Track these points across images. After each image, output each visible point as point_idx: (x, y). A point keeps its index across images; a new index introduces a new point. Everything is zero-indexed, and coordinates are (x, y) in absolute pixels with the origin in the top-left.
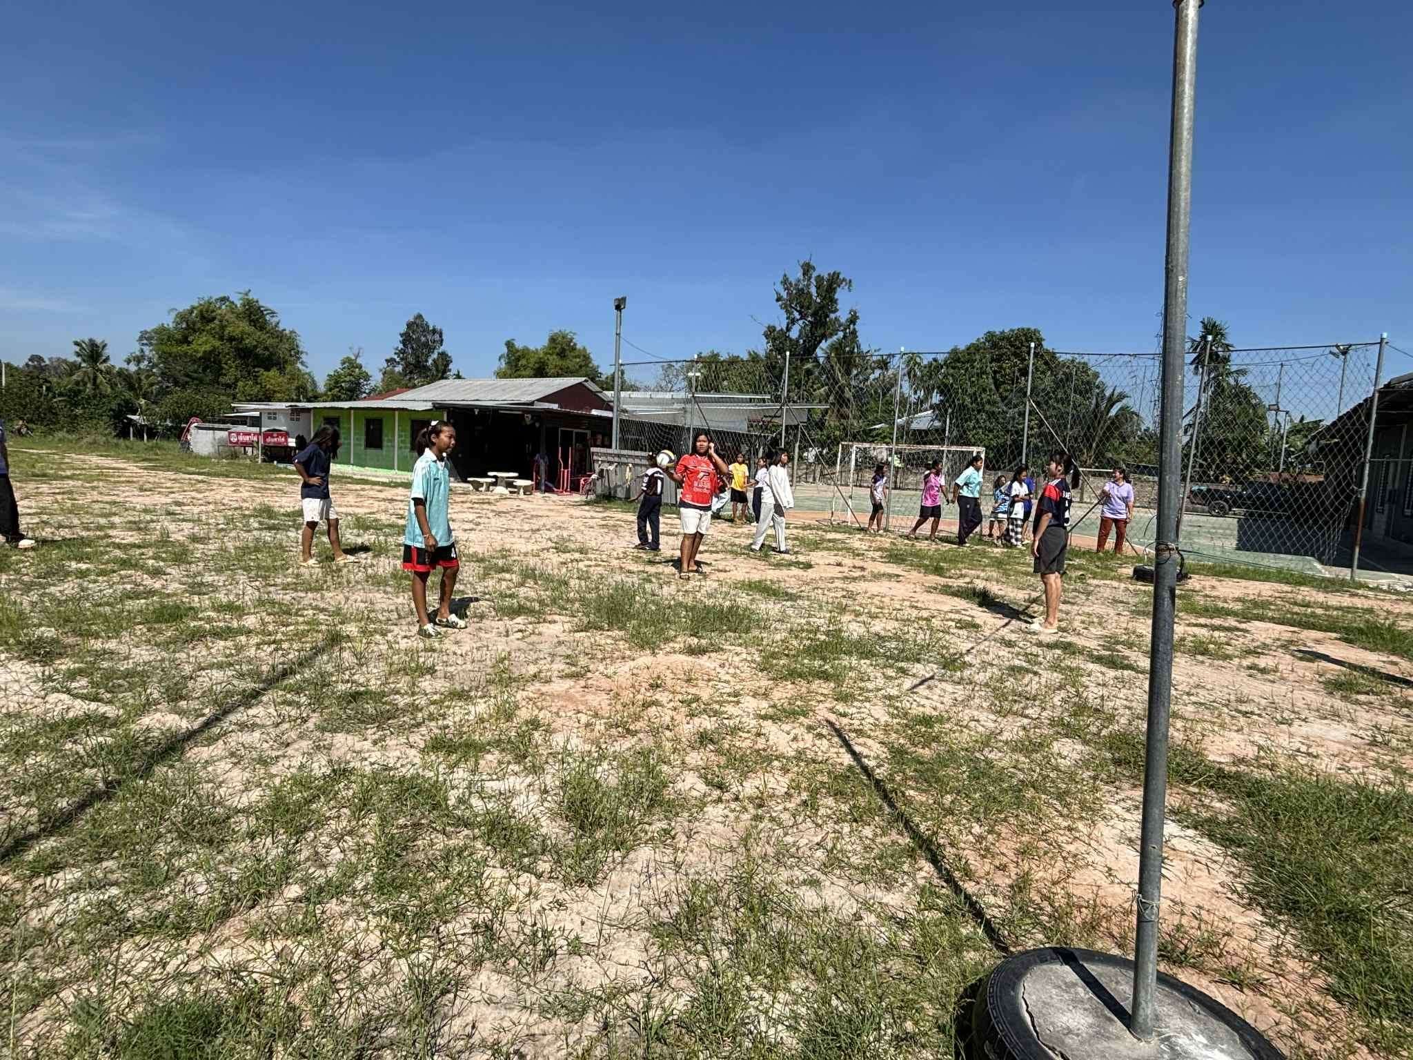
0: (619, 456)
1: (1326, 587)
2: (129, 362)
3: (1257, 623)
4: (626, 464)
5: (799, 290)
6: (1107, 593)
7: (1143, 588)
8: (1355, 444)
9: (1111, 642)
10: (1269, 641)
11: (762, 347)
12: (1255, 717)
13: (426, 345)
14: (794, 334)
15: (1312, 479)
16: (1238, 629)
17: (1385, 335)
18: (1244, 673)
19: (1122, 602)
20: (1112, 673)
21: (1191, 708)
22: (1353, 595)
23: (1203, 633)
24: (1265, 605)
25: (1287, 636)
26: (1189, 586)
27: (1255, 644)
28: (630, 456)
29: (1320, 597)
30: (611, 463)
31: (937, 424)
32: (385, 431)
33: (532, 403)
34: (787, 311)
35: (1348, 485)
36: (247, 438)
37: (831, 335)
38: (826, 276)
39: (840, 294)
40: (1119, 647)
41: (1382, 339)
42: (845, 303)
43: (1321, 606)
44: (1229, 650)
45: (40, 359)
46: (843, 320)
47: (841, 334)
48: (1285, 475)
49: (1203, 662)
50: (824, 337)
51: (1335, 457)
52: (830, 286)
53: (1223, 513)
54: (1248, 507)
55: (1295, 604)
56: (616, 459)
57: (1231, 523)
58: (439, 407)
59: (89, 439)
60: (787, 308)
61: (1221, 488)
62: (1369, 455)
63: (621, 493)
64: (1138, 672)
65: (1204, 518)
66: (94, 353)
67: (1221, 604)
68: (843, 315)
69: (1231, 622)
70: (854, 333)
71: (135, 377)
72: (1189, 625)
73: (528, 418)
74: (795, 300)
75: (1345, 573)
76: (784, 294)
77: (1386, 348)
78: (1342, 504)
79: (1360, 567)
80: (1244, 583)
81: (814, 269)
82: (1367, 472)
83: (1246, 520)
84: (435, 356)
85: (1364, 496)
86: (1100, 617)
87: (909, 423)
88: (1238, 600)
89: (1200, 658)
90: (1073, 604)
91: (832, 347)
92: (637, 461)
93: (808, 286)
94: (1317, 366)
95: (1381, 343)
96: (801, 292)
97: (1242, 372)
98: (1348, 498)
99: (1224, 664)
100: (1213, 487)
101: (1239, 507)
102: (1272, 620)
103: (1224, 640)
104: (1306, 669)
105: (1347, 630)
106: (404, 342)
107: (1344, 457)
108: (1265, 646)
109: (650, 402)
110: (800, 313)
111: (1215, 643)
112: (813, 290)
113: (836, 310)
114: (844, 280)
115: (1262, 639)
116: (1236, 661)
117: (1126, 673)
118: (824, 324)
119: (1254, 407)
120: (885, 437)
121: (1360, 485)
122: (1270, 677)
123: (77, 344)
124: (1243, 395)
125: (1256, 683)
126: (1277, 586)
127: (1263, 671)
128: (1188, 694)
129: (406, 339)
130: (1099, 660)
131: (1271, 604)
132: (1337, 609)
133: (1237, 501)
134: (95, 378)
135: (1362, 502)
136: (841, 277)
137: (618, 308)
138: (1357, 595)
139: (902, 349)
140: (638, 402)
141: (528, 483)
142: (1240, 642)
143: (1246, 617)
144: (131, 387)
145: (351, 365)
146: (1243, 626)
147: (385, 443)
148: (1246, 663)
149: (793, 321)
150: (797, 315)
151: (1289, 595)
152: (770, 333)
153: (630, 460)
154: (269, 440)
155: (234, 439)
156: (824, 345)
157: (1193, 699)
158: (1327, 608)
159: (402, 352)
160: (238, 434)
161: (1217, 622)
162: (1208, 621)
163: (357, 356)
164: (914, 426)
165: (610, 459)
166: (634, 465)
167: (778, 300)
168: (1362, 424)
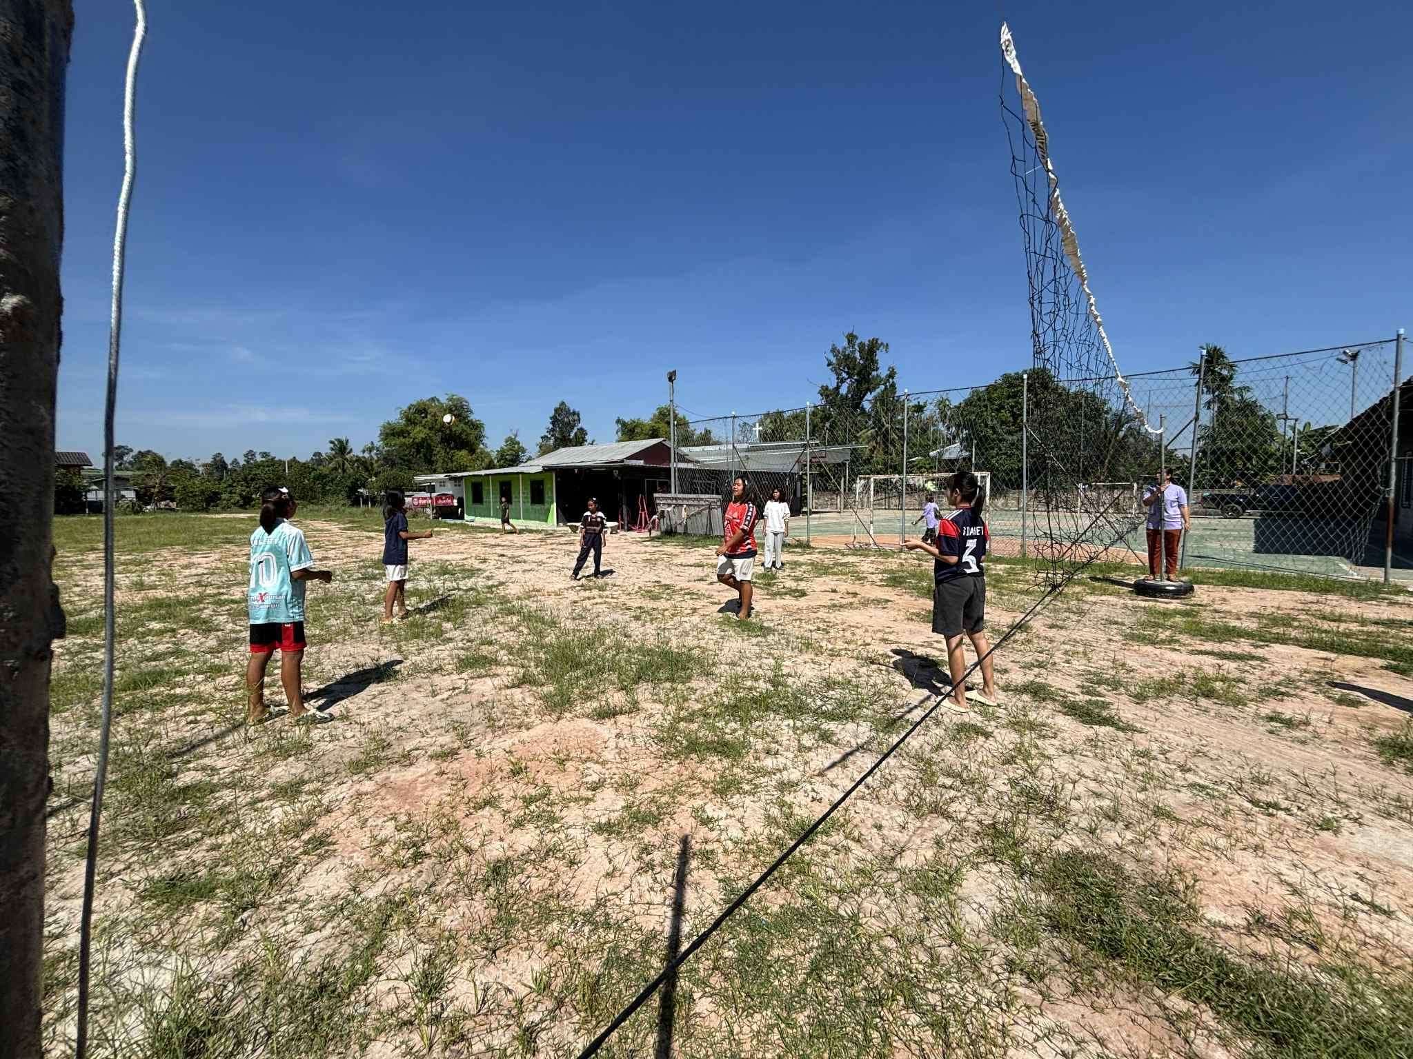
0: (676, 499)
1: (1358, 595)
2: (364, 452)
3: (1277, 647)
4: (682, 505)
5: (845, 355)
6: (1102, 612)
7: (1143, 604)
8: (1377, 443)
9: (1094, 681)
10: (1294, 674)
11: (819, 401)
12: (1281, 814)
13: (569, 423)
14: (844, 390)
15: (1328, 479)
16: (1253, 658)
17: (1402, 331)
18: (1263, 727)
19: (1116, 623)
20: (1086, 731)
21: (1185, 796)
22: (1392, 603)
23: (1208, 665)
24: (1287, 621)
25: (1317, 666)
26: (1195, 600)
27: (1276, 679)
28: (685, 499)
29: (1352, 608)
30: (669, 505)
31: (965, 454)
32: (513, 490)
33: (622, 461)
34: (837, 373)
35: (1373, 485)
36: (424, 502)
37: (874, 389)
38: (867, 343)
39: (880, 356)
40: (1101, 689)
41: (1399, 336)
42: (884, 363)
43: (1355, 619)
44: (1242, 690)
45: (320, 454)
46: (883, 376)
47: (882, 387)
48: (1299, 477)
49: (1206, 711)
50: (869, 390)
51: (1354, 458)
52: (870, 351)
53: (1237, 516)
54: (1265, 508)
55: (1324, 618)
56: (674, 502)
57: (1247, 525)
58: (548, 470)
59: (326, 509)
60: (837, 371)
61: (1233, 492)
62: (1394, 455)
63: (680, 530)
64: (1118, 728)
65: (1216, 521)
66: (341, 448)
67: (1233, 623)
68: (883, 372)
69: (1244, 646)
70: (893, 385)
71: (369, 462)
72: (1191, 652)
73: (616, 473)
74: (844, 363)
75: (1376, 574)
76: (834, 360)
77: (1403, 343)
78: (1367, 505)
79: (1393, 566)
80: (1260, 593)
81: (856, 338)
82: (1393, 470)
83: (1264, 520)
84: (575, 430)
85: (1392, 495)
86: (1086, 644)
87: (941, 454)
88: (1252, 615)
89: (1203, 702)
90: (1061, 628)
91: (876, 399)
92: (691, 502)
93: (853, 352)
94: (1326, 368)
95: (1397, 340)
96: (847, 357)
97: (1247, 389)
98: (1374, 498)
99: (1235, 713)
100: (1224, 492)
101: (1254, 508)
102: (1297, 642)
103: (1237, 674)
104: (1346, 721)
105: (1394, 654)
106: (553, 423)
107: (1365, 458)
108: (1289, 681)
109: (719, 453)
110: (847, 373)
111: (1224, 680)
112: (857, 355)
113: (877, 369)
114: (882, 344)
115: (1285, 672)
116: (1251, 708)
117: (1103, 730)
118: (868, 381)
119: (1263, 418)
120: (921, 467)
121: (1387, 484)
122: (1298, 734)
123: (332, 442)
124: (1249, 408)
125: (1282, 746)
126: (1299, 595)
127: (1289, 723)
128: (1184, 769)
129: (555, 421)
130: (1072, 710)
131: (1294, 619)
132: (1376, 623)
133: (1250, 503)
134: (344, 464)
135: (1391, 502)
136: (879, 342)
137: (671, 379)
138: (1396, 603)
139: (906, 391)
140: (709, 454)
141: (615, 524)
142: (1256, 677)
143: (1261, 638)
144: (367, 469)
145: (512, 442)
146: (1260, 652)
147: (514, 500)
148: (1265, 710)
149: (843, 381)
150: (844, 375)
151: (1315, 607)
152: (824, 392)
153: (685, 502)
154: (440, 501)
155: (416, 503)
156: (869, 396)
157: (1191, 777)
158: (1363, 622)
159: (553, 430)
160: (418, 499)
161: (1228, 647)
162: (1216, 647)
163: (516, 436)
164: (947, 456)
165: (669, 502)
166: (689, 506)
167: (829, 365)
168: (1384, 423)
